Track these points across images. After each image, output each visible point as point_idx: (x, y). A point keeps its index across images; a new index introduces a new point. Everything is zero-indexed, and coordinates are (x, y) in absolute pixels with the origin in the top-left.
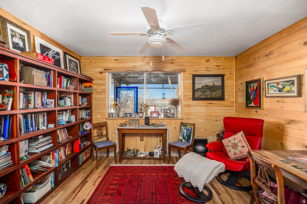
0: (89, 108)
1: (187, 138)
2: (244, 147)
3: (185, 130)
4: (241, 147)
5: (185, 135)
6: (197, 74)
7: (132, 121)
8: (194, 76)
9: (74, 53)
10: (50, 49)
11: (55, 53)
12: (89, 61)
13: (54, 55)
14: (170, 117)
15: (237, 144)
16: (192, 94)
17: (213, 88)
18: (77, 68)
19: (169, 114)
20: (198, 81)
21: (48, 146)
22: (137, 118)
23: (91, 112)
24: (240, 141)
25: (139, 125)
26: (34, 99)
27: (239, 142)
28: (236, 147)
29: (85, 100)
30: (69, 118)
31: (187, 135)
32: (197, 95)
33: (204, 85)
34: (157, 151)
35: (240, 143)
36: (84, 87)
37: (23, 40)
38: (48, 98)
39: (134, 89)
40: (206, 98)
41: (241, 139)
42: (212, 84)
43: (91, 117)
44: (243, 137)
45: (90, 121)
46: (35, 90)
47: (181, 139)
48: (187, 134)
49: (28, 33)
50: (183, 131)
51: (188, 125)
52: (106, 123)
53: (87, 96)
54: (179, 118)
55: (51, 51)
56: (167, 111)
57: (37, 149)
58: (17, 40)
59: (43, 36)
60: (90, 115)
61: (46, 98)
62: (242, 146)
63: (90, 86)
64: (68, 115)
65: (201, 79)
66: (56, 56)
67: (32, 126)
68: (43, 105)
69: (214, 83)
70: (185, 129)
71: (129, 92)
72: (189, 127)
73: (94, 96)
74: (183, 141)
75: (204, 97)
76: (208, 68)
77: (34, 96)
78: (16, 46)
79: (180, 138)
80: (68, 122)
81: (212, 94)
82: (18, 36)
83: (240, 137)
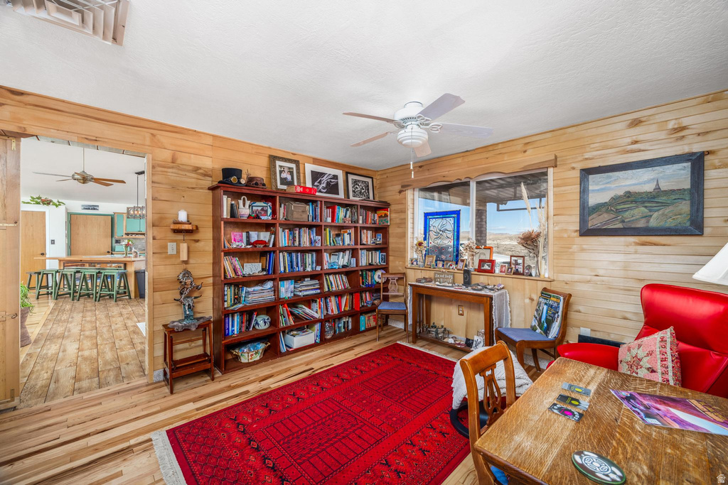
0: (383, 248)
1: (545, 325)
2: (653, 371)
3: (545, 307)
4: (646, 371)
5: (543, 319)
6: (597, 165)
7: (438, 274)
8: (587, 172)
9: (362, 169)
10: (325, 174)
11: (330, 177)
12: (385, 176)
13: (329, 180)
14: (523, 274)
15: (640, 360)
16: (578, 220)
17: (654, 198)
18: (368, 189)
19: (521, 267)
20: (597, 184)
21: (314, 292)
22: (452, 271)
23: (388, 256)
24: (650, 354)
25: (453, 283)
26: (299, 235)
27: (648, 355)
28: (635, 368)
29: (380, 236)
30: (349, 261)
31: (546, 319)
32: (594, 222)
33: (621, 193)
34: (479, 340)
35: (648, 358)
36: (379, 217)
37: (291, 173)
38: (316, 235)
39: (453, 215)
40: (624, 228)
41: (653, 348)
42: (650, 188)
43: (387, 264)
44: (663, 344)
45: (386, 269)
46: (300, 226)
47: (535, 326)
48: (548, 317)
49: (297, 162)
50: (541, 308)
51: (554, 297)
52: (404, 274)
53: (382, 230)
54: (542, 278)
55: (326, 176)
56: (516, 261)
57: (300, 291)
58: (284, 175)
59: (316, 161)
60: (386, 260)
61: (315, 234)
62: (648, 369)
63: (386, 216)
64: (346, 257)
65: (610, 177)
66: (332, 180)
67: (297, 266)
68: (311, 243)
69: (658, 184)
70: (546, 304)
71: (444, 221)
72: (555, 300)
73: (391, 230)
74: (537, 331)
75: (620, 226)
76: (636, 142)
77: (299, 232)
78: (284, 181)
79: (534, 324)
80: (344, 266)
81: (651, 216)
82: (286, 170)
83: (655, 343)
